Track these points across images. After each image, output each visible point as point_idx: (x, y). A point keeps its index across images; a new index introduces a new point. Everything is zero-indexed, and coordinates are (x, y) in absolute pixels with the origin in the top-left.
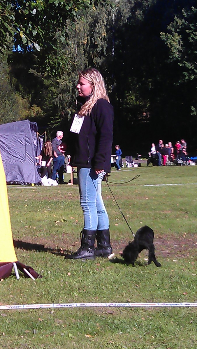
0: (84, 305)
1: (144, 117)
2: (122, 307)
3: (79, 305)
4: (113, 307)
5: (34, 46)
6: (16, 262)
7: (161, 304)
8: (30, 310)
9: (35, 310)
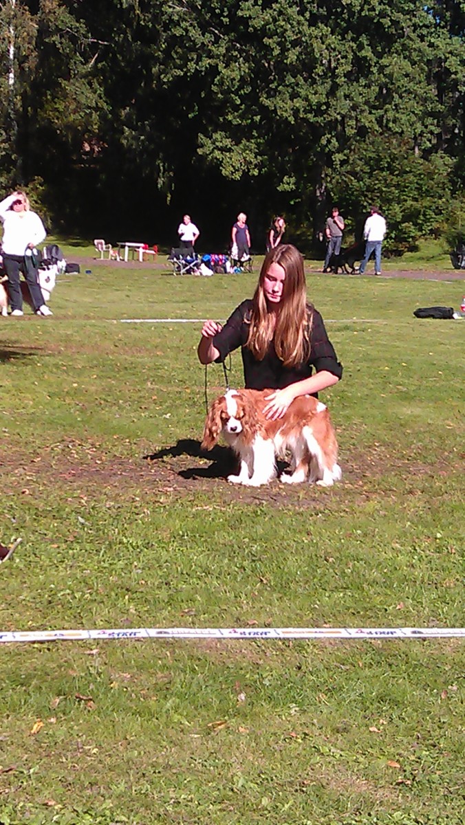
1: (86, 153)
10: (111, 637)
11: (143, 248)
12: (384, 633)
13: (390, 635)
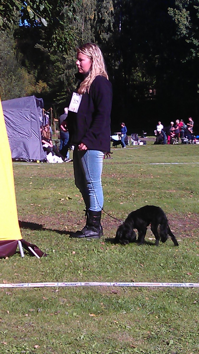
0: (88, 284)
1: (151, 94)
2: (126, 286)
3: (83, 284)
4: (117, 287)
5: (40, 20)
6: (20, 240)
7: (165, 284)
8: (35, 289)
9: (39, 289)
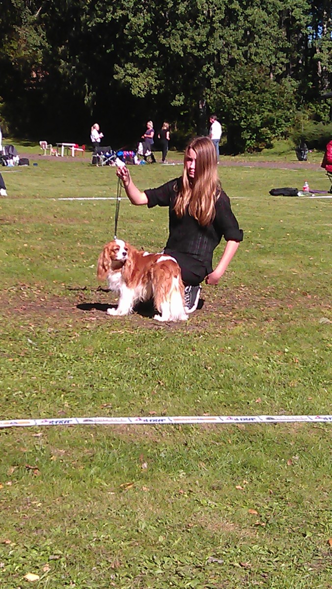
3: (80, 420)
7: (225, 419)
10: (51, 424)
11: (75, 147)
12: (247, 419)
13: (251, 421)
